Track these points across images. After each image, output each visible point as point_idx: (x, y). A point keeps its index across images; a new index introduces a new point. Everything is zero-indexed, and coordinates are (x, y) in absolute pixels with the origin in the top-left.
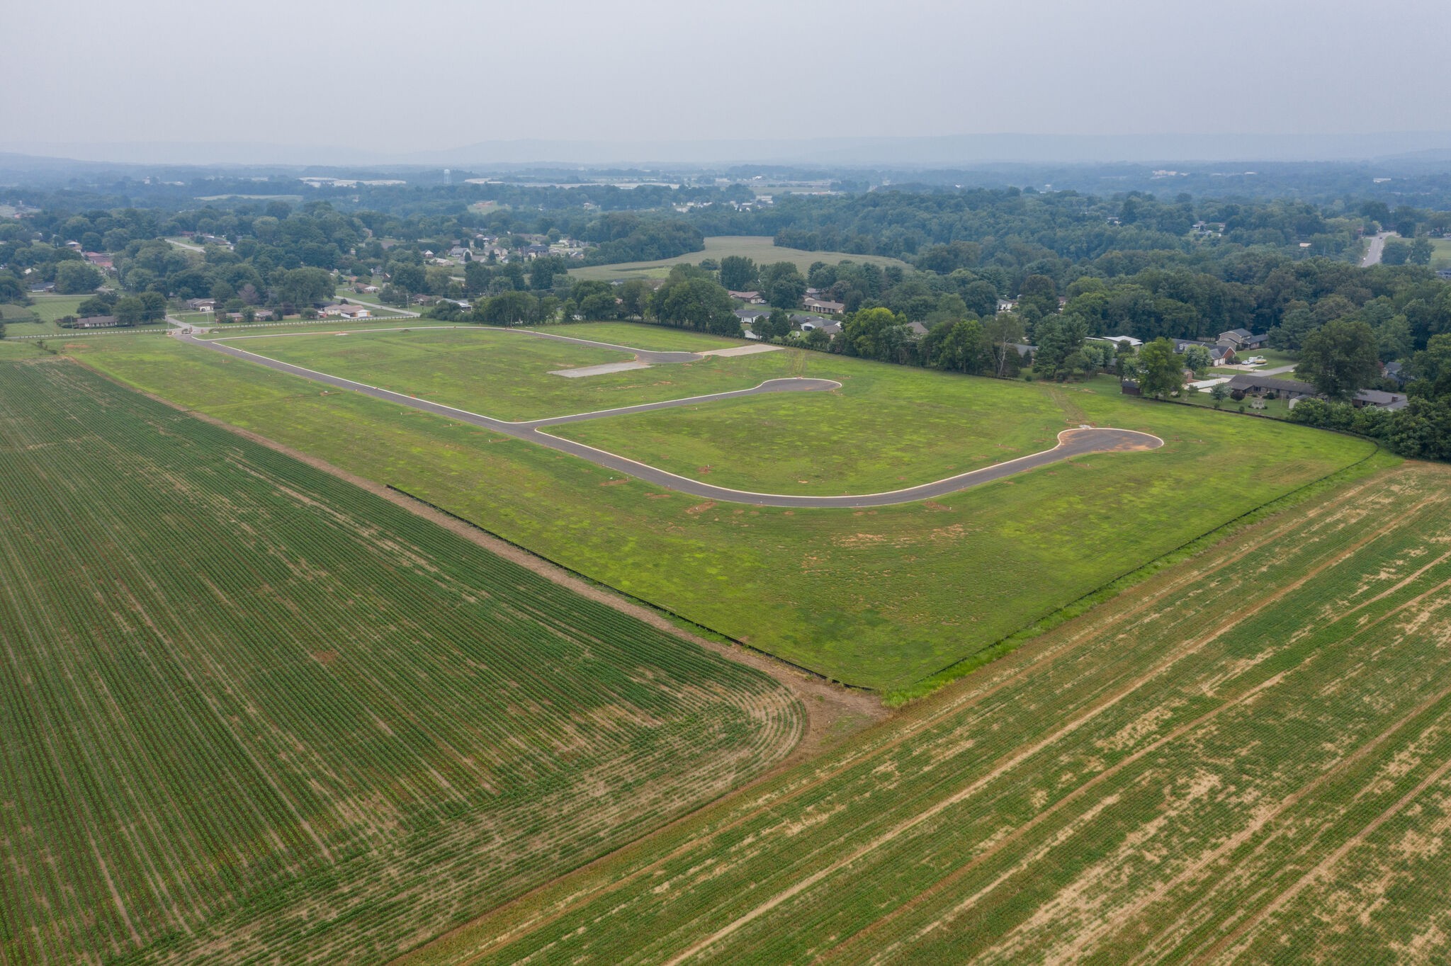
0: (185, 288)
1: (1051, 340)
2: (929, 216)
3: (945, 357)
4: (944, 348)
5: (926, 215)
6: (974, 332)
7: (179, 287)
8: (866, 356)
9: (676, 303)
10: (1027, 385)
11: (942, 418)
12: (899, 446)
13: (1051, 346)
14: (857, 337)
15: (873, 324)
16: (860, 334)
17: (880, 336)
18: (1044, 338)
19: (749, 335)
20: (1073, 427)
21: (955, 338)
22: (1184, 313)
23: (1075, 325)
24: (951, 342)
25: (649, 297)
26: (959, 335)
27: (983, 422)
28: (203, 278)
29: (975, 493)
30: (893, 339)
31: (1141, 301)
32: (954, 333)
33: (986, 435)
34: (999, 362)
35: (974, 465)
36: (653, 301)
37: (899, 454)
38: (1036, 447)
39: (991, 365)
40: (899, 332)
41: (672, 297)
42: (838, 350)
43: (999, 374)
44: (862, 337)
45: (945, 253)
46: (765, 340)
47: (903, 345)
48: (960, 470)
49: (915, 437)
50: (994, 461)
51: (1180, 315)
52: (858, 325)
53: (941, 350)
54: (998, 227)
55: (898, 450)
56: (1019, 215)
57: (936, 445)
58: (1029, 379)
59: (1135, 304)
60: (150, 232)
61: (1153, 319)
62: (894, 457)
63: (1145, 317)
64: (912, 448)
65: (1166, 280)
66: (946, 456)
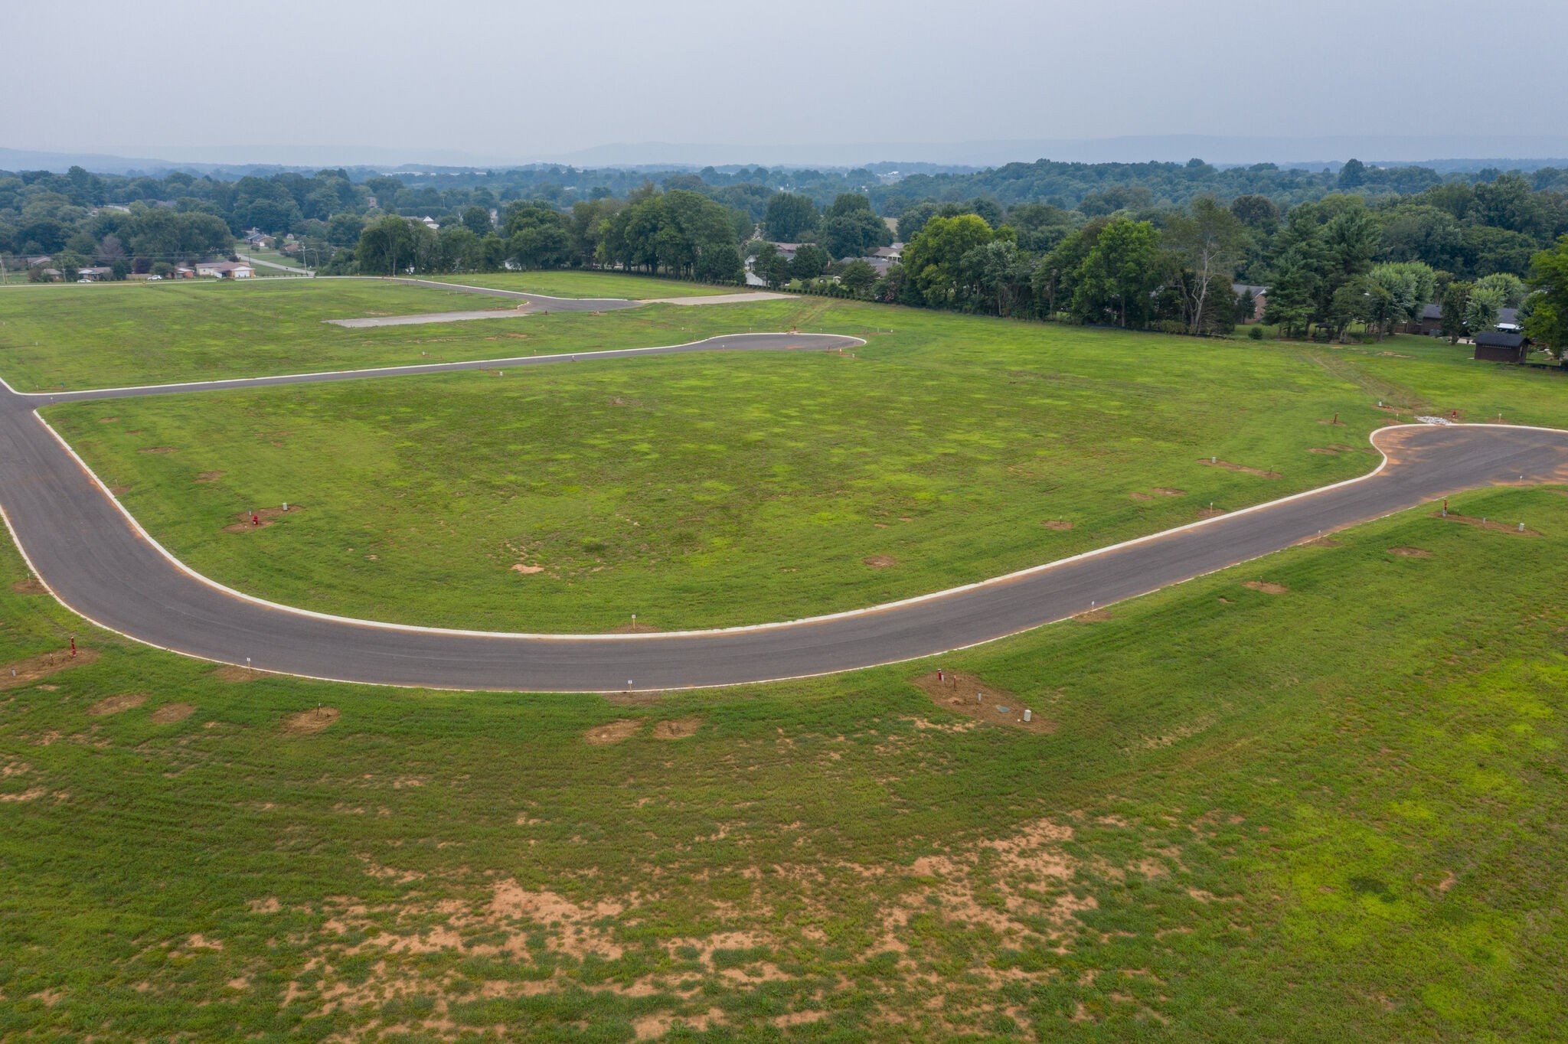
0: (32, 243)
1: (1305, 255)
2: (1085, 186)
3: (1084, 294)
4: (1082, 276)
5: (1082, 185)
6: (1142, 243)
7: (25, 241)
8: (940, 304)
9: (641, 232)
10: (1254, 346)
11: (1060, 397)
12: (920, 458)
13: (1306, 266)
14: (921, 268)
15: (951, 243)
16: (928, 262)
17: (963, 263)
18: (1291, 252)
19: (753, 280)
20: (1402, 420)
21: (1106, 257)
22: (1518, 249)
23: (1354, 229)
24: (1097, 264)
25: (605, 224)
26: (1111, 249)
27: (1162, 406)
28: (59, 229)
29: (1141, 629)
30: (987, 269)
31: (1440, 229)
32: (1103, 243)
33: (1174, 434)
34: (1194, 304)
35: (1136, 518)
36: (609, 231)
37: (909, 479)
38: (1324, 468)
39: (1176, 311)
40: (998, 254)
41: (635, 221)
42: (890, 296)
43: (1193, 327)
44: (932, 267)
45: (1101, 203)
46: (774, 287)
47: (1007, 279)
48: (1090, 536)
49: (975, 437)
50: (1201, 506)
51: (1512, 252)
52: (925, 245)
53: (1075, 282)
54: (1176, 194)
55: (913, 468)
56: (1205, 181)
57: (1030, 457)
58: (1256, 335)
59: (1428, 235)
60: (95, 197)
61: (1460, 260)
62: (892, 489)
63: (1446, 257)
64: (961, 464)
65: (1481, 197)
66: (1050, 489)
